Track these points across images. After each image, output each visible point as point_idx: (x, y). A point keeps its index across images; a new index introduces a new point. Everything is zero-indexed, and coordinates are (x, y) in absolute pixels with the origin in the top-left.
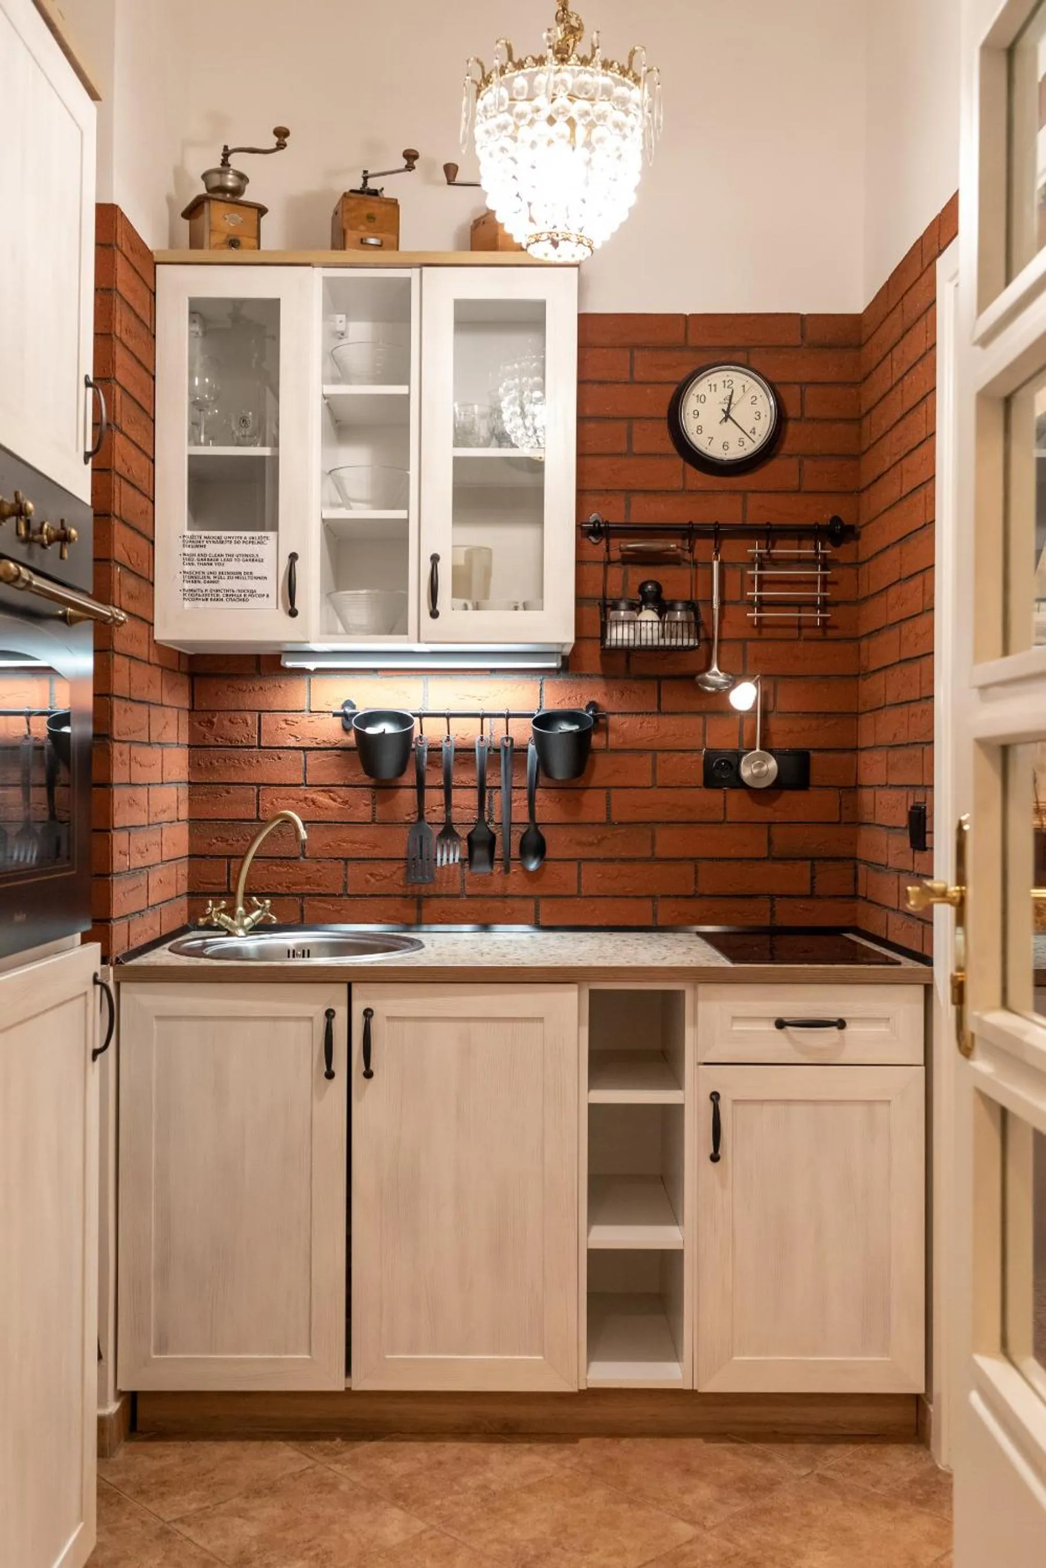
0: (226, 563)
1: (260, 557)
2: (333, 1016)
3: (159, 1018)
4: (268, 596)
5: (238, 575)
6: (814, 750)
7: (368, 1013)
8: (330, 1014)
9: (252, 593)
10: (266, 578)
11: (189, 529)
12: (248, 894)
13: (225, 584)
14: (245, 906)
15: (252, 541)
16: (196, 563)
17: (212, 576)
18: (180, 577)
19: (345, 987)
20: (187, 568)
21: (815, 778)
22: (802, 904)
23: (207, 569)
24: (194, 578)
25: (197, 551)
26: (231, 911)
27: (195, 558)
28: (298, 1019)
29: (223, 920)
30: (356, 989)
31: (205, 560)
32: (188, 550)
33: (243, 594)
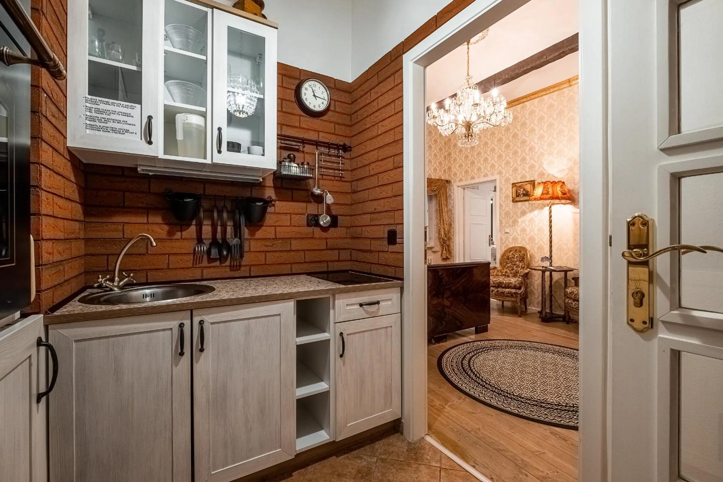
0: (112, 115)
1: (132, 115)
2: (183, 327)
3: (76, 341)
4: (136, 133)
5: (119, 122)
6: (339, 215)
7: (201, 323)
8: (181, 326)
9: (127, 131)
10: (135, 125)
11: (89, 95)
12: (120, 271)
13: (110, 124)
14: (118, 277)
15: (126, 107)
16: (93, 111)
17: (103, 120)
18: (84, 117)
19: (189, 312)
20: (88, 114)
21: (339, 224)
22: (336, 263)
23: (100, 116)
24: (92, 119)
25: (94, 106)
26: (112, 280)
27: (93, 110)
28: (164, 330)
29: (108, 284)
30: (194, 312)
31: (98, 111)
32: (88, 105)
33: (122, 131)
